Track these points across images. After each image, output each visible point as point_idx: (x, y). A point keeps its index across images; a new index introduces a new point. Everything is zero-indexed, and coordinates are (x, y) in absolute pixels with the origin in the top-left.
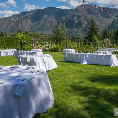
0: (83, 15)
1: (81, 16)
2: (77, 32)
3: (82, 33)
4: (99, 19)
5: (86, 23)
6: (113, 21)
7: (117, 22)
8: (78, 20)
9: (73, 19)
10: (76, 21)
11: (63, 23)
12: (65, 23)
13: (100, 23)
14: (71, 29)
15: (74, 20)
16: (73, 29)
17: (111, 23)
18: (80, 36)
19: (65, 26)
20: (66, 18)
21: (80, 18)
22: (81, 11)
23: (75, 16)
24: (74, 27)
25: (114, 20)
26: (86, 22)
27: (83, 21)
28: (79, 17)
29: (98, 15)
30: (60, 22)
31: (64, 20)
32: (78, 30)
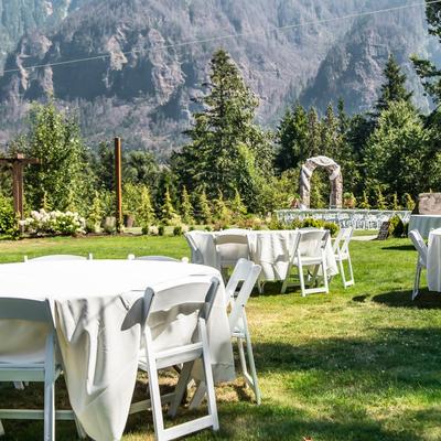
0: (156, 27)
1: (145, 33)
2: (128, 123)
3: (156, 128)
4: (248, 52)
5: (176, 72)
6: (324, 65)
7: (345, 68)
8: (127, 52)
9: (102, 45)
10: (118, 61)
11: (41, 71)
12: (49, 71)
13: (257, 72)
14: (86, 104)
15: (108, 55)
17: (313, 75)
18: (141, 146)
19: (50, 89)
20: (53, 39)
21: (141, 43)
23: (112, 29)
24: (109, 96)
25: (328, 57)
26: (176, 67)
27: (159, 63)
29: (243, 25)
30: (19, 62)
31: (45, 50)
32: (130, 114)
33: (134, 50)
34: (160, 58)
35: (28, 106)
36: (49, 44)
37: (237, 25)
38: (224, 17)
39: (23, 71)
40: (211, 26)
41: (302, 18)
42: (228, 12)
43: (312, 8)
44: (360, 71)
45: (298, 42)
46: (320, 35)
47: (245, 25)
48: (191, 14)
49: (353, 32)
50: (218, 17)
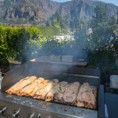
0: (30, 6)
1: (28, 7)
3: (30, 22)
4: (44, 10)
8: (25, 10)
9: (21, 9)
11: (11, 13)
13: (46, 14)
14: (19, 19)
15: (22, 11)
16: (21, 19)
19: (13, 15)
20: (14, 8)
21: (27, 9)
22: (28, 2)
23: (22, 6)
24: (23, 17)
26: (33, 13)
27: (30, 12)
28: (26, 7)
30: (8, 12)
31: (12, 10)
32: (26, 20)
33: (26, 10)
34: (30, 11)
35: (10, 19)
36: (12, 9)
37: (42, 6)
38: (40, 5)
39: (8, 13)
40: (38, 6)
41: (52, 6)
42: (41, 4)
43: (54, 4)
44: (61, 14)
45: (52, 9)
46: (55, 8)
47: (43, 6)
48: (35, 4)
49: (60, 8)
50: (39, 5)
